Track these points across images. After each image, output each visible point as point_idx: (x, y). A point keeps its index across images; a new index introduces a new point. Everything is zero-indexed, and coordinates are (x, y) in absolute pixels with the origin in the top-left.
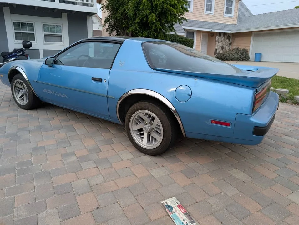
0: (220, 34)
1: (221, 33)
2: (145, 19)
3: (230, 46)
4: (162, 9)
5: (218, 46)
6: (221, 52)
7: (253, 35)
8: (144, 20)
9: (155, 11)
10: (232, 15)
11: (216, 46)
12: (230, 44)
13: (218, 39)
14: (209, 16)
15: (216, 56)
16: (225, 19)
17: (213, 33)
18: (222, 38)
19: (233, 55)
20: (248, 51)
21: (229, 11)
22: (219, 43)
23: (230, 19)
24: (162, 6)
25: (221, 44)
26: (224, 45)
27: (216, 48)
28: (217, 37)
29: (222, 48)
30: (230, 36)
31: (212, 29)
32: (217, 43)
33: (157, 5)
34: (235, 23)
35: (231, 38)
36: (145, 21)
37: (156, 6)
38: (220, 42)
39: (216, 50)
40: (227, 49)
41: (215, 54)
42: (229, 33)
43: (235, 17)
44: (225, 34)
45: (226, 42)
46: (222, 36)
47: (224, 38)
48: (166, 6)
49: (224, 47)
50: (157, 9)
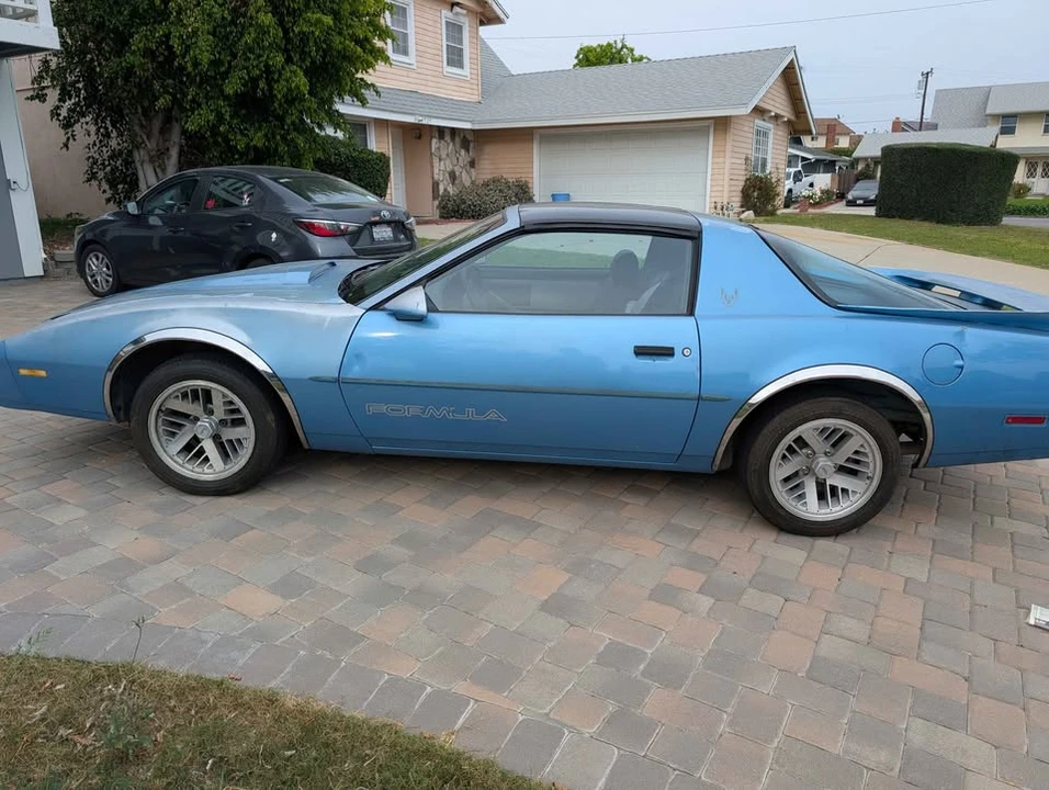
0: (441, 131)
1: (444, 127)
2: (262, 84)
3: (472, 170)
4: (324, 51)
5: (440, 169)
6: (450, 189)
7: (536, 137)
8: (258, 86)
9: (298, 56)
10: (466, 71)
11: (436, 171)
12: (472, 164)
13: (439, 148)
14: (405, 73)
15: (440, 203)
16: (447, 82)
17: (419, 129)
18: (448, 144)
19: (493, 200)
20: (530, 185)
21: (455, 58)
22: (444, 163)
23: (462, 85)
24: (325, 41)
25: (447, 165)
26: (456, 169)
27: (436, 177)
28: (434, 141)
29: (453, 176)
30: (470, 137)
31: (422, 116)
32: (436, 160)
33: (304, 37)
34: (475, 98)
35: (472, 145)
36: (263, 90)
37: (301, 40)
38: (444, 156)
39: (436, 185)
40: (466, 180)
41: (434, 198)
42: (464, 129)
43: (474, 76)
44: (453, 131)
45: (460, 159)
46: (448, 138)
47: (454, 145)
48: (341, 43)
49: (457, 174)
50: (307, 50)
